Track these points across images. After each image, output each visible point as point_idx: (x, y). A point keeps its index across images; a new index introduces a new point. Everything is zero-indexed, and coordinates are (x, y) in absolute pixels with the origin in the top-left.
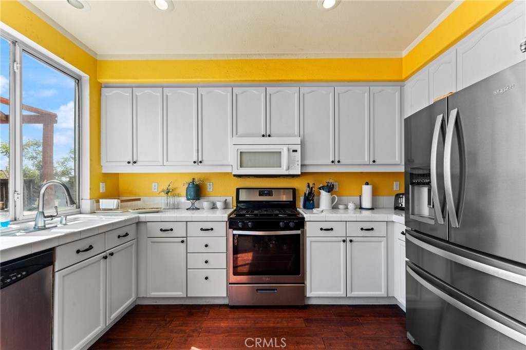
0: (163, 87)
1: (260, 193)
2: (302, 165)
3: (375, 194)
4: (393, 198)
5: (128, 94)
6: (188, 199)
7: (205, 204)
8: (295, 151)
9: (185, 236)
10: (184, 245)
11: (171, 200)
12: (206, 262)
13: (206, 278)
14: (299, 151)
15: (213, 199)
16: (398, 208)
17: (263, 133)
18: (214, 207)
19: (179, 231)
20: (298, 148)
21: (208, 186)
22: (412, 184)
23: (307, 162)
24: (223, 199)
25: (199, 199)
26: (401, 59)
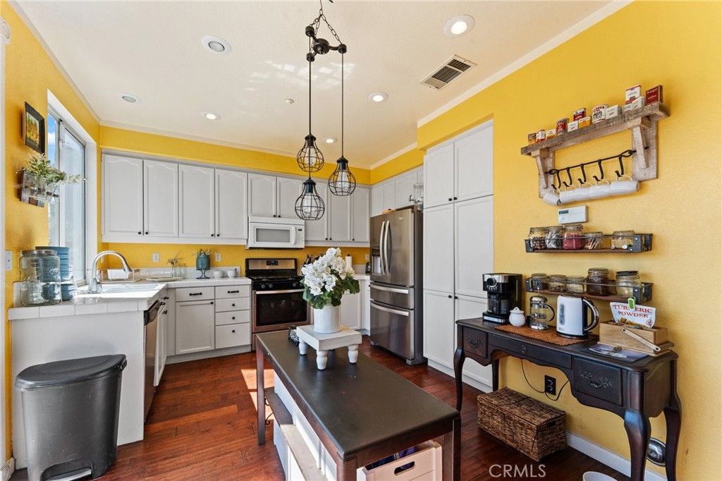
0: (178, 163)
1: (267, 262)
2: (305, 241)
3: (354, 263)
4: (365, 266)
5: (137, 165)
6: (198, 269)
7: (216, 273)
8: (300, 230)
9: (213, 298)
10: (212, 306)
11: (178, 270)
12: (234, 318)
13: (234, 331)
14: (303, 230)
15: (223, 269)
16: (367, 272)
17: (274, 214)
18: (224, 276)
19: (208, 294)
20: (303, 228)
21: (216, 257)
22: (374, 256)
23: (309, 239)
24: (234, 268)
25: (209, 269)
26: (370, 171)
